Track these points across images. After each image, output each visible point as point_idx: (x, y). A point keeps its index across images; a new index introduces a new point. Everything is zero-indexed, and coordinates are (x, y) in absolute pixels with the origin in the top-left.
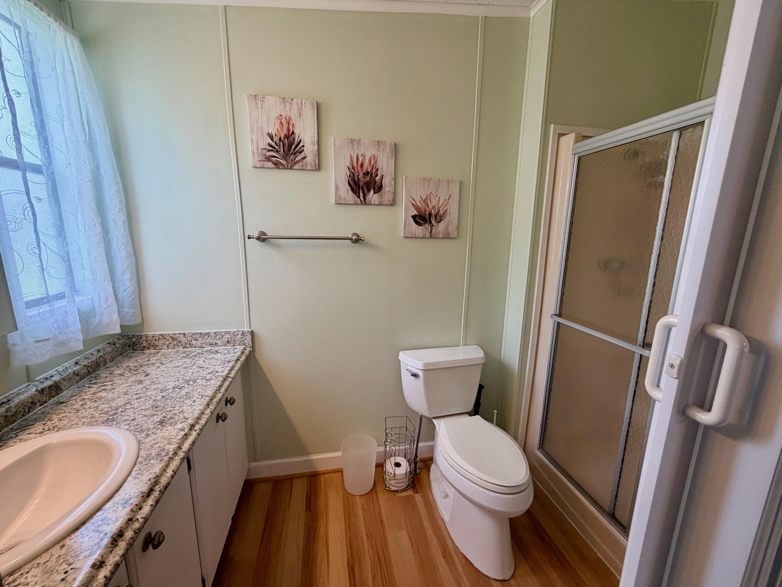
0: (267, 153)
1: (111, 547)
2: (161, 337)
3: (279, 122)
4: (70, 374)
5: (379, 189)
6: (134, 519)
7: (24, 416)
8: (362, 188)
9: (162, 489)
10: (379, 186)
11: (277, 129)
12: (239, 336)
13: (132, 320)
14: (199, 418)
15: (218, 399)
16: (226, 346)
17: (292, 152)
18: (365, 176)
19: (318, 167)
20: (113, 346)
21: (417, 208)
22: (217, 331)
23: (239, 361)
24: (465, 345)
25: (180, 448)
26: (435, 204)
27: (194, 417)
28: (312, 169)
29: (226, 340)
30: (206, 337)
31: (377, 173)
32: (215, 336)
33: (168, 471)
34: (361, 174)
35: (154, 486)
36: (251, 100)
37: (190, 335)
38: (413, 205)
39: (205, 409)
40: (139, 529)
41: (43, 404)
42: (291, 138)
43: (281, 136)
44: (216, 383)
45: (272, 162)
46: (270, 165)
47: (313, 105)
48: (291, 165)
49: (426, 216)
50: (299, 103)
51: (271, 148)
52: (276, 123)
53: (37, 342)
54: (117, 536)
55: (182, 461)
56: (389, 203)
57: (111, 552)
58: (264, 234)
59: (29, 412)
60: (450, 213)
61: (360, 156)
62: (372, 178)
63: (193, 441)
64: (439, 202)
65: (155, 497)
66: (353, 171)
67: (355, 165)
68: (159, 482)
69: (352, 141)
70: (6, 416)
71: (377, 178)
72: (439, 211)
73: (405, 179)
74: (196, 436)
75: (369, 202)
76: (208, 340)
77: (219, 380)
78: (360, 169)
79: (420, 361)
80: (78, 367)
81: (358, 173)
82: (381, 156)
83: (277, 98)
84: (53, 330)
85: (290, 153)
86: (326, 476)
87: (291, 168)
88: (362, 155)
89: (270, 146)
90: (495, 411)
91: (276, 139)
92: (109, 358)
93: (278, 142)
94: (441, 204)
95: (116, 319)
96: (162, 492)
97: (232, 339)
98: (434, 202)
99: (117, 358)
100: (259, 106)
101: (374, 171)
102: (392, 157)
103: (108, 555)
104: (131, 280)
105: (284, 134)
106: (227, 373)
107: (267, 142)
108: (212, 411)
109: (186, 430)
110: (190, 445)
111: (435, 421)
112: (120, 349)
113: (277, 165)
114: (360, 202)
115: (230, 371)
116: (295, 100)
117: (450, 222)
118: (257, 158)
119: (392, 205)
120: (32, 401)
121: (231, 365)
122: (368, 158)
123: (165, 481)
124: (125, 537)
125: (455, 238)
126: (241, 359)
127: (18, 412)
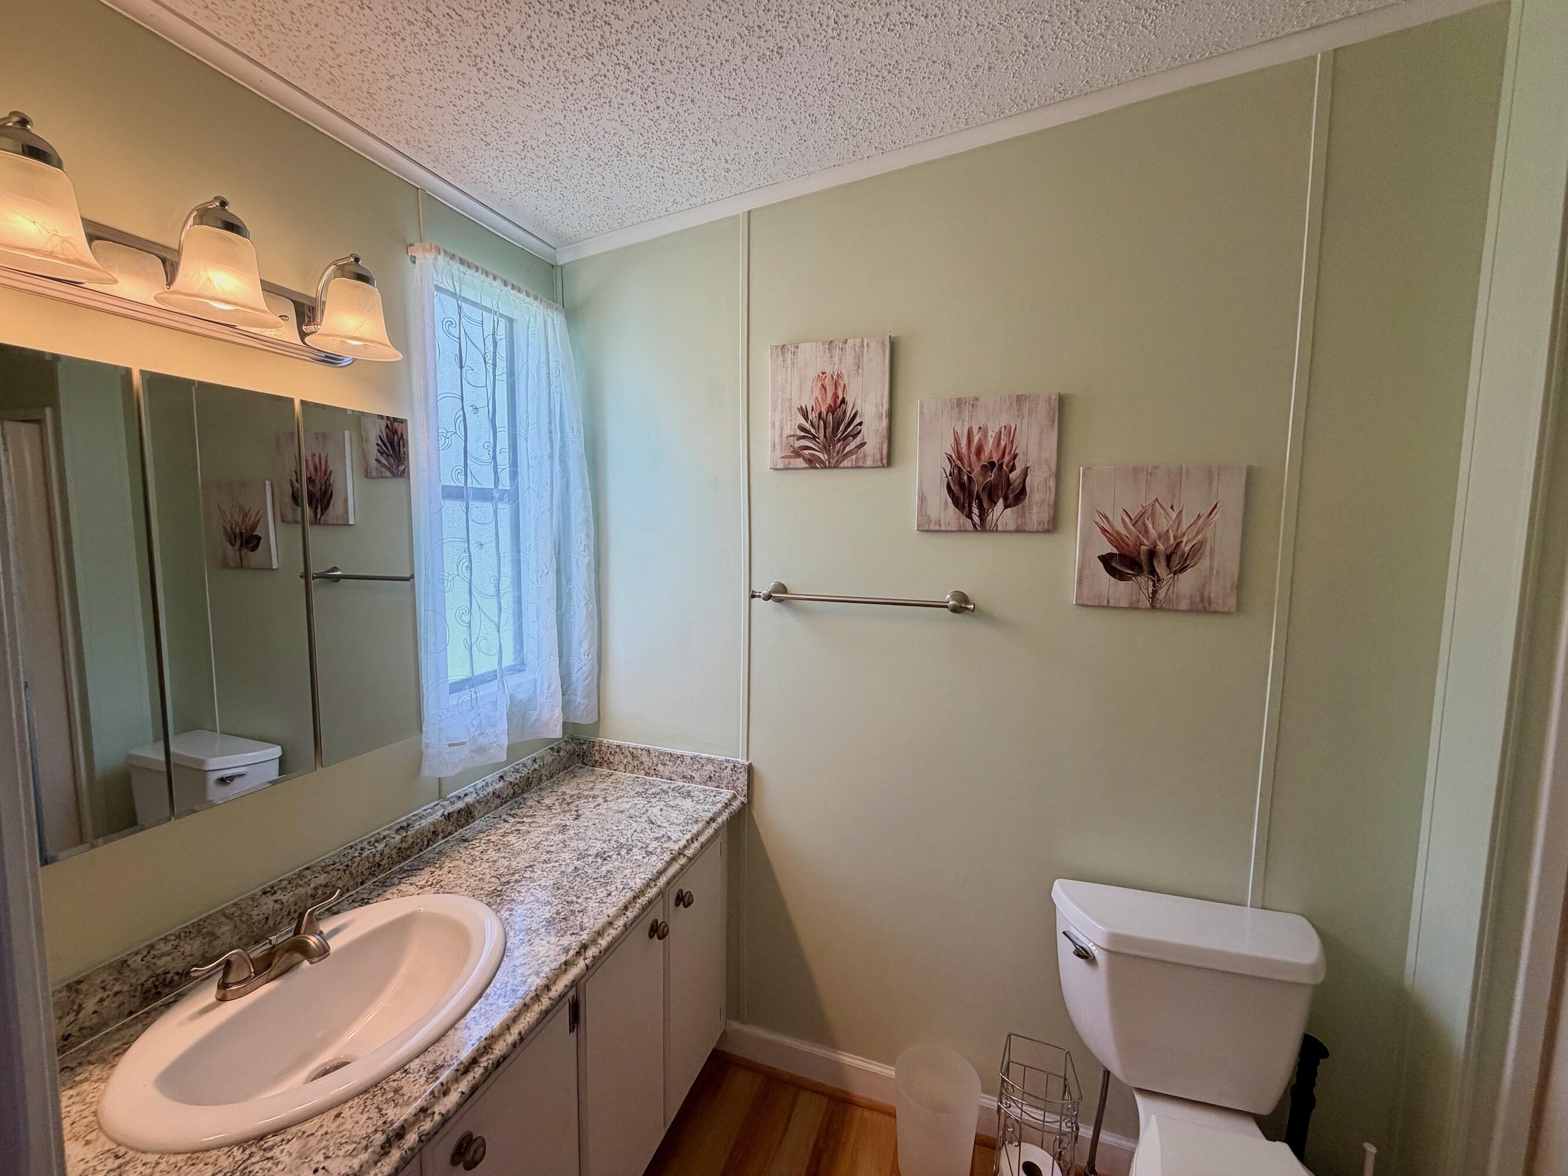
0: (796, 442)
1: (379, 1153)
2: (618, 750)
3: (819, 385)
4: (488, 794)
5: (1017, 496)
6: (429, 1112)
7: (421, 850)
8: (978, 497)
9: (490, 1066)
10: (1018, 491)
11: (816, 398)
12: (727, 770)
13: (583, 717)
14: (600, 934)
15: (647, 899)
16: (706, 785)
17: (840, 437)
18: (986, 472)
19: (888, 460)
20: (555, 754)
21: (1115, 538)
22: (696, 754)
23: (714, 822)
24: (1262, 908)
25: (547, 988)
26: (1165, 530)
27: (594, 930)
28: (874, 466)
29: (707, 773)
30: (678, 762)
31: (1014, 463)
32: (692, 763)
33: (512, 1031)
34: (977, 469)
35: (481, 1055)
36: (775, 356)
37: (657, 754)
38: (1104, 531)
39: (617, 916)
40: (428, 1134)
41: (447, 837)
42: (840, 412)
43: (822, 410)
44: (656, 863)
45: (804, 458)
46: (801, 463)
47: (884, 345)
48: (837, 461)
49: (1139, 556)
50: (858, 345)
51: (803, 434)
52: (814, 388)
53: (450, 745)
54: (394, 1134)
55: (542, 1016)
56: (1040, 528)
57: (376, 1163)
58: (782, 588)
59: (428, 845)
60: (1212, 550)
61: (975, 430)
62: (1000, 475)
63: (573, 979)
64: (1180, 522)
65: (474, 1077)
66: (959, 463)
67: (964, 450)
68: (491, 1048)
69: (960, 403)
70: (400, 848)
71: (1013, 476)
72: (1179, 544)
73: (1084, 474)
74: (582, 970)
75: (993, 525)
76: (680, 769)
77: (663, 859)
78: (973, 458)
79: (1101, 923)
80: (501, 784)
81: (970, 466)
82: (1025, 428)
83: (819, 343)
84: (472, 730)
85: (836, 439)
86: (866, 1114)
87: (836, 467)
88: (980, 428)
89: (802, 428)
90: (1371, 1149)
91: (812, 416)
92: (547, 773)
93: (815, 421)
94: (1184, 526)
95: (558, 715)
96: (488, 1073)
97: (717, 774)
98: (1164, 524)
99: (558, 774)
100: (789, 362)
101: (1007, 459)
102: (1052, 426)
103: (370, 1167)
104: (588, 655)
105: (827, 406)
106: (681, 847)
107: (797, 424)
108: (628, 923)
109: (572, 953)
110: (566, 986)
111: (1140, 1100)
112: (564, 760)
113: (812, 463)
114: (971, 528)
115: (690, 842)
116: (850, 342)
117: (1215, 572)
118: (778, 454)
119: (1048, 531)
120: (433, 830)
121: (695, 828)
122: (994, 434)
123: (499, 1050)
124: (404, 1142)
125: (1228, 613)
126: (720, 820)
127: (414, 845)
